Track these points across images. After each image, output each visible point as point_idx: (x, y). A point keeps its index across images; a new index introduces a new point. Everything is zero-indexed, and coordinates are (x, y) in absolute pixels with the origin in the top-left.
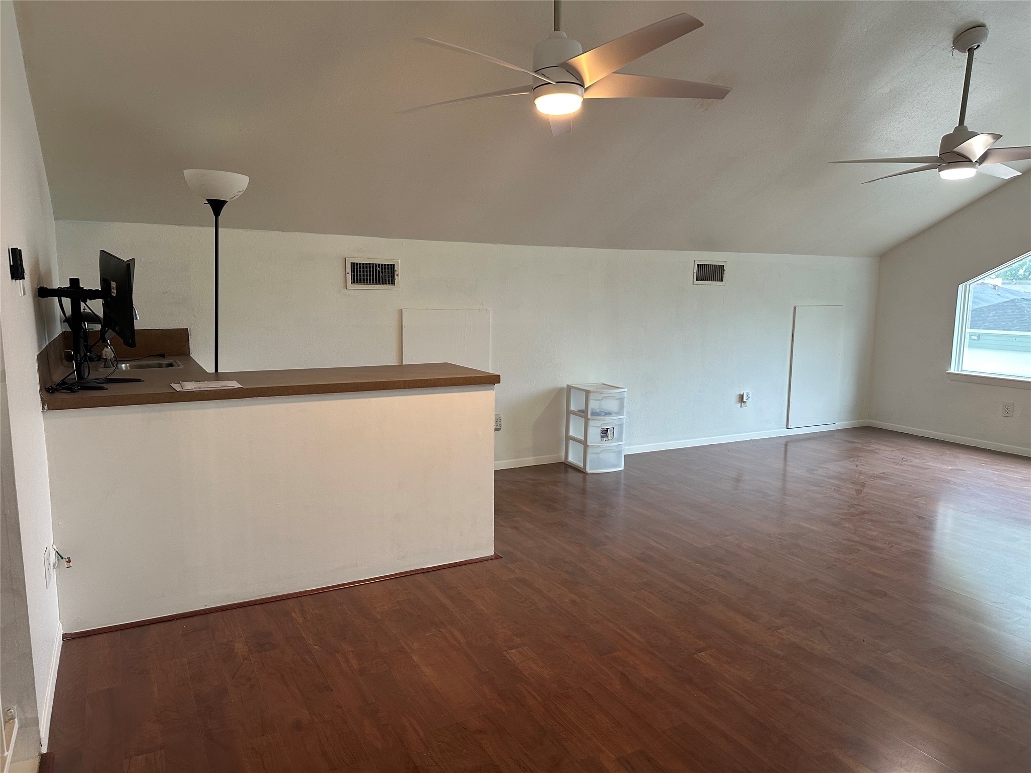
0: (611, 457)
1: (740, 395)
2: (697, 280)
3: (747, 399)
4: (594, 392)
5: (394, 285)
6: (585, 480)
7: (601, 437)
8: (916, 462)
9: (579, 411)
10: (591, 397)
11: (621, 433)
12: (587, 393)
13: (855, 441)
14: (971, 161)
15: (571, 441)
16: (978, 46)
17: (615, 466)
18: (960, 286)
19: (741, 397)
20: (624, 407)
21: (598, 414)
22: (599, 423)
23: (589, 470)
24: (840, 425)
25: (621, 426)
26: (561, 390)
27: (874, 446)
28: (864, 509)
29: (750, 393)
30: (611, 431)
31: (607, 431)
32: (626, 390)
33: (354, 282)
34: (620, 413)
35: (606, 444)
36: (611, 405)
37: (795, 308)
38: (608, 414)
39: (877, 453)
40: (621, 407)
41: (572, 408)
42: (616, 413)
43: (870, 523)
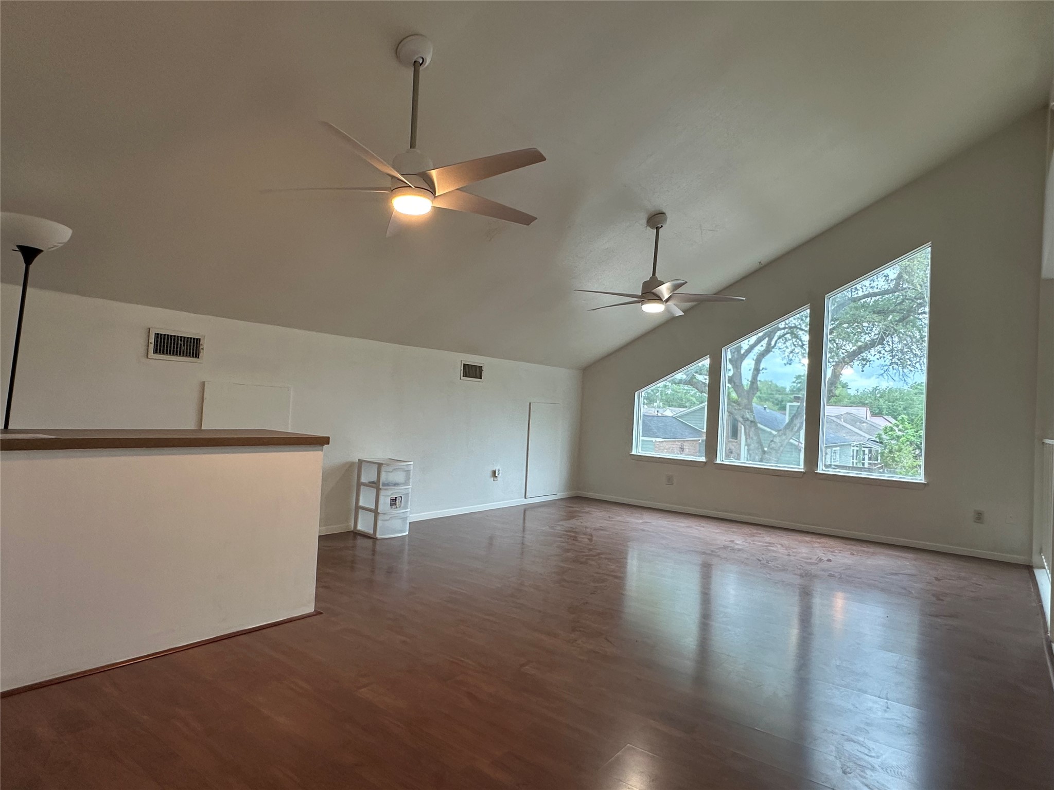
0: (396, 523)
1: (493, 471)
2: (463, 376)
3: (498, 474)
4: (385, 464)
5: (198, 358)
6: (374, 544)
7: (391, 505)
8: (619, 518)
9: (370, 482)
10: (383, 469)
11: (407, 502)
12: (380, 465)
13: (572, 506)
14: (661, 300)
15: (360, 510)
16: (662, 226)
17: (401, 531)
18: (636, 393)
19: (494, 472)
20: (410, 478)
21: (388, 485)
22: (389, 492)
23: (378, 536)
24: (560, 495)
25: (407, 494)
26: (352, 464)
27: (587, 509)
28: (599, 551)
29: (501, 469)
30: (399, 499)
31: (396, 499)
32: (412, 463)
33: (156, 352)
34: (406, 483)
35: (395, 512)
36: (399, 477)
37: (530, 404)
38: (396, 484)
39: (591, 514)
40: (408, 478)
41: (363, 480)
42: (402, 484)
43: (607, 560)
